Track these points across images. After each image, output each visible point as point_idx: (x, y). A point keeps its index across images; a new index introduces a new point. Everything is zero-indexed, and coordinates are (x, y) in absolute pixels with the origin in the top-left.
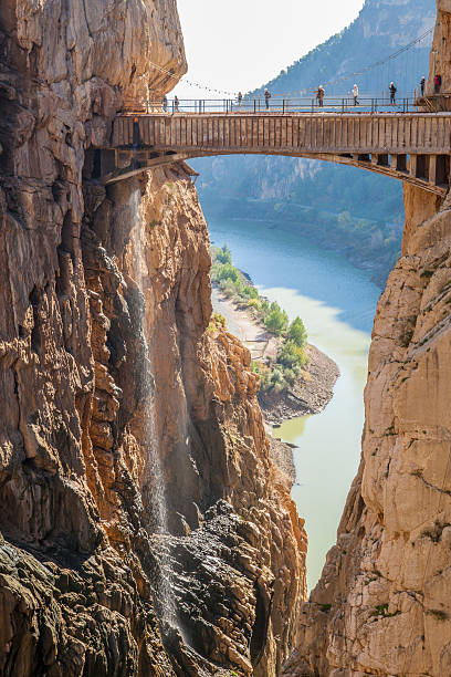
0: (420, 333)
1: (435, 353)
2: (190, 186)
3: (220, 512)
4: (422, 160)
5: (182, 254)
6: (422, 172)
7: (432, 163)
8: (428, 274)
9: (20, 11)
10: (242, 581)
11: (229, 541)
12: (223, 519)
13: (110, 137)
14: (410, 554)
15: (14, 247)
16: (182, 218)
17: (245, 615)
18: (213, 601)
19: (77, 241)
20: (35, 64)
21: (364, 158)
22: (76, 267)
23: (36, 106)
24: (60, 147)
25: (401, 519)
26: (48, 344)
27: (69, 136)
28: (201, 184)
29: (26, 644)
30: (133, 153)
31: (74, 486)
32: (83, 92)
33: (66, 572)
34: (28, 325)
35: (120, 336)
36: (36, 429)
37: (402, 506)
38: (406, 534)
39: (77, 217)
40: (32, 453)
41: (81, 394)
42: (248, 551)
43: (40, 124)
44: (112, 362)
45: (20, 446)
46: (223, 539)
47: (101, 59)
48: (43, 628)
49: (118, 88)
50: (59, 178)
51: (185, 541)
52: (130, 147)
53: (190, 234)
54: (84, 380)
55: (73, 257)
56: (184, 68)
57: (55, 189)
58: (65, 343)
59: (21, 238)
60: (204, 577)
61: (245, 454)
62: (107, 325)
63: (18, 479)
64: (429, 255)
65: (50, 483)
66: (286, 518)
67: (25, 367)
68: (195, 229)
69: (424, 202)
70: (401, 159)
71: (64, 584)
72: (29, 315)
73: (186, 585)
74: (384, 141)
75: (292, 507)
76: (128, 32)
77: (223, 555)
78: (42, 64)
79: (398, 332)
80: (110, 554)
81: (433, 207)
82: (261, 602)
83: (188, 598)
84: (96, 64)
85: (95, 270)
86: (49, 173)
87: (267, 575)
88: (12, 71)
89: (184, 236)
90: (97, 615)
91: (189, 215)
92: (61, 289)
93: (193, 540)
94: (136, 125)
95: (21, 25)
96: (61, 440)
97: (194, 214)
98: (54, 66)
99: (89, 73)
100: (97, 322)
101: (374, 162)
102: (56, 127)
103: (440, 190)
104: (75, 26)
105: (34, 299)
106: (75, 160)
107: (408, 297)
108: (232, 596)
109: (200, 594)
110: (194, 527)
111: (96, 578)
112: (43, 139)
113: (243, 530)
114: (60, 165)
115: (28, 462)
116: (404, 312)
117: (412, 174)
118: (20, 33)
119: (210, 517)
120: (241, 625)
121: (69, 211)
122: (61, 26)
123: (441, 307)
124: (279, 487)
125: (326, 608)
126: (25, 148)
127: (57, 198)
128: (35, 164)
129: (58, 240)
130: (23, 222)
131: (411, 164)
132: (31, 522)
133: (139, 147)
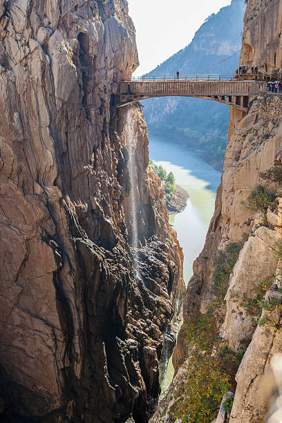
0: (243, 155)
1: (249, 161)
2: (141, 111)
3: (153, 240)
4: (238, 98)
5: (138, 138)
6: (238, 102)
7: (242, 99)
8: (245, 136)
9: (91, 43)
10: (163, 265)
11: (158, 251)
12: (155, 243)
13: (119, 90)
14: (240, 230)
15: (88, 130)
16: (138, 124)
17: (165, 277)
18: (154, 272)
19: (108, 129)
20: (95, 63)
21: (216, 97)
22: (108, 139)
23: (95, 78)
24: (103, 93)
25: (237, 219)
26: (99, 168)
27: (105, 89)
28: (144, 109)
29: (98, 274)
30: (127, 96)
31: (108, 221)
32: (110, 73)
33: (107, 251)
34: (93, 160)
35: (121, 166)
36: (96, 199)
37: (237, 214)
38: (238, 224)
39: (108, 121)
40: (94, 208)
41: (109, 187)
42: (164, 255)
43: (96, 85)
44: (118, 176)
45: (90, 205)
46: (155, 250)
47: (117, 60)
48: (102, 268)
49: (121, 71)
50: (102, 106)
51: (141, 250)
52: (126, 94)
53: (141, 130)
54: (111, 182)
55: (107, 136)
56: (138, 64)
57: (101, 109)
58: (104, 167)
59: (90, 127)
60: (149, 263)
61: (161, 220)
62: (117, 162)
63: (90, 217)
64: (245, 129)
65: (101, 219)
66: (176, 246)
67: (91, 176)
68: (143, 128)
69: (238, 114)
70: (230, 97)
71: (107, 256)
72: (93, 157)
73: (143, 266)
74: (224, 91)
75: (177, 242)
76: (126, 52)
77: (156, 255)
78: (97, 63)
79: (234, 157)
80: (119, 247)
81: (241, 116)
82: (170, 273)
83: (143, 270)
84: (115, 62)
85: (114, 141)
86: (99, 103)
87: (172, 263)
88: (86, 66)
89: (139, 130)
90: (119, 267)
91: (140, 122)
92: (103, 147)
93: (144, 250)
94: (129, 86)
95: (91, 48)
96: (103, 203)
97: (142, 122)
98: (101, 64)
99: (112, 66)
100: (114, 161)
101: (220, 99)
102: (101, 86)
103: (244, 109)
104: (108, 49)
105: (95, 151)
106: (107, 99)
107: (238, 144)
108: (160, 270)
109: (148, 269)
110: (144, 245)
111: (117, 255)
112: (97, 91)
113: (163, 247)
114: (102, 100)
115: (93, 211)
116: (236, 150)
117: (234, 103)
118: (90, 52)
119: (150, 241)
120: (164, 281)
121: (105, 118)
122: (103, 49)
123: (250, 146)
124: (173, 235)
125: (206, 258)
126: (91, 94)
127: (101, 113)
128: (94, 99)
129: (102, 129)
130: (91, 122)
131: (234, 99)
132: (94, 233)
133: (130, 94)
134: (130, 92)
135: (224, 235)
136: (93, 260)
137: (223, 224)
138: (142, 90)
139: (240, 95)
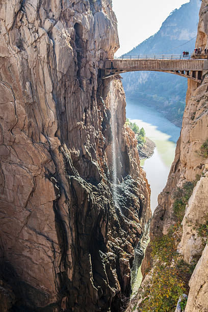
0: (197, 116)
1: (202, 120)
2: (121, 81)
3: (128, 179)
4: (194, 72)
5: (118, 101)
6: (194, 76)
7: (197, 73)
8: (199, 101)
9: (84, 31)
10: (135, 197)
11: (132, 187)
12: (130, 181)
13: (104, 66)
14: (194, 172)
15: (81, 96)
16: (118, 91)
17: (137, 206)
18: (129, 202)
19: (96, 95)
20: (86, 46)
21: (177, 72)
22: (95, 103)
23: (86, 57)
24: (92, 68)
25: (192, 164)
26: (88, 124)
27: (94, 65)
28: (123, 80)
29: (86, 202)
30: (111, 71)
31: (94, 163)
32: (98, 53)
33: (94, 186)
34: (84, 118)
35: (105, 123)
36: (86, 147)
37: (192, 160)
38: (193, 167)
39: (96, 89)
40: (85, 153)
41: (96, 138)
42: (137, 189)
43: (87, 62)
44: (103, 130)
45: (81, 151)
46: (129, 186)
47: (103, 43)
48: (90, 199)
49: (106, 52)
50: (91, 77)
51: (119, 186)
52: (110, 69)
53: (120, 96)
54: (97, 135)
55: (95, 100)
56: (119, 46)
57: (90, 80)
58: (92, 123)
59: (83, 93)
60: (125, 195)
61: (134, 164)
62: (102, 120)
63: (81, 160)
64: (199, 96)
65: (89, 162)
66: (145, 183)
67: (83, 130)
68: (122, 94)
69: (194, 85)
70: (188, 72)
71: (94, 189)
72: (84, 115)
73: (120, 197)
74: (183, 67)
75: (146, 180)
76: (110, 37)
77: (130, 190)
78: (88, 46)
79: (190, 117)
80: (103, 183)
81: (196, 86)
82: (141, 203)
83: (121, 201)
84: (102, 45)
85: (100, 104)
86: (89, 76)
87: (142, 196)
88: (80, 48)
89: (119, 96)
90: (102, 198)
91: (120, 90)
92: (92, 109)
93: (121, 186)
94: (112, 62)
95: (84, 35)
96: (91, 150)
97: (121, 90)
98: (91, 46)
99: (100, 48)
100: (100, 119)
101: (181, 73)
102: (91, 63)
103: (199, 81)
104: (96, 35)
105: (85, 111)
106: (96, 72)
107: (193, 107)
108: (133, 201)
109: (124, 200)
110: (121, 182)
111: (101, 189)
112: (88, 66)
113: (135, 184)
114: (92, 73)
115: (83, 156)
116: (192, 111)
117: (191, 77)
118: (83, 37)
119: (126, 179)
120: (136, 209)
121: (94, 87)
122: (93, 35)
123: (203, 109)
124: (143, 174)
125: (168, 193)
126: (83, 69)
127: (91, 83)
128: (86, 73)
129: (91, 95)
130: (83, 89)
131: (191, 73)
132: (84, 172)
134: (112, 68)
135: (182, 176)
136: (83, 192)
137: (181, 167)
138: (121, 66)
139: (196, 70)
